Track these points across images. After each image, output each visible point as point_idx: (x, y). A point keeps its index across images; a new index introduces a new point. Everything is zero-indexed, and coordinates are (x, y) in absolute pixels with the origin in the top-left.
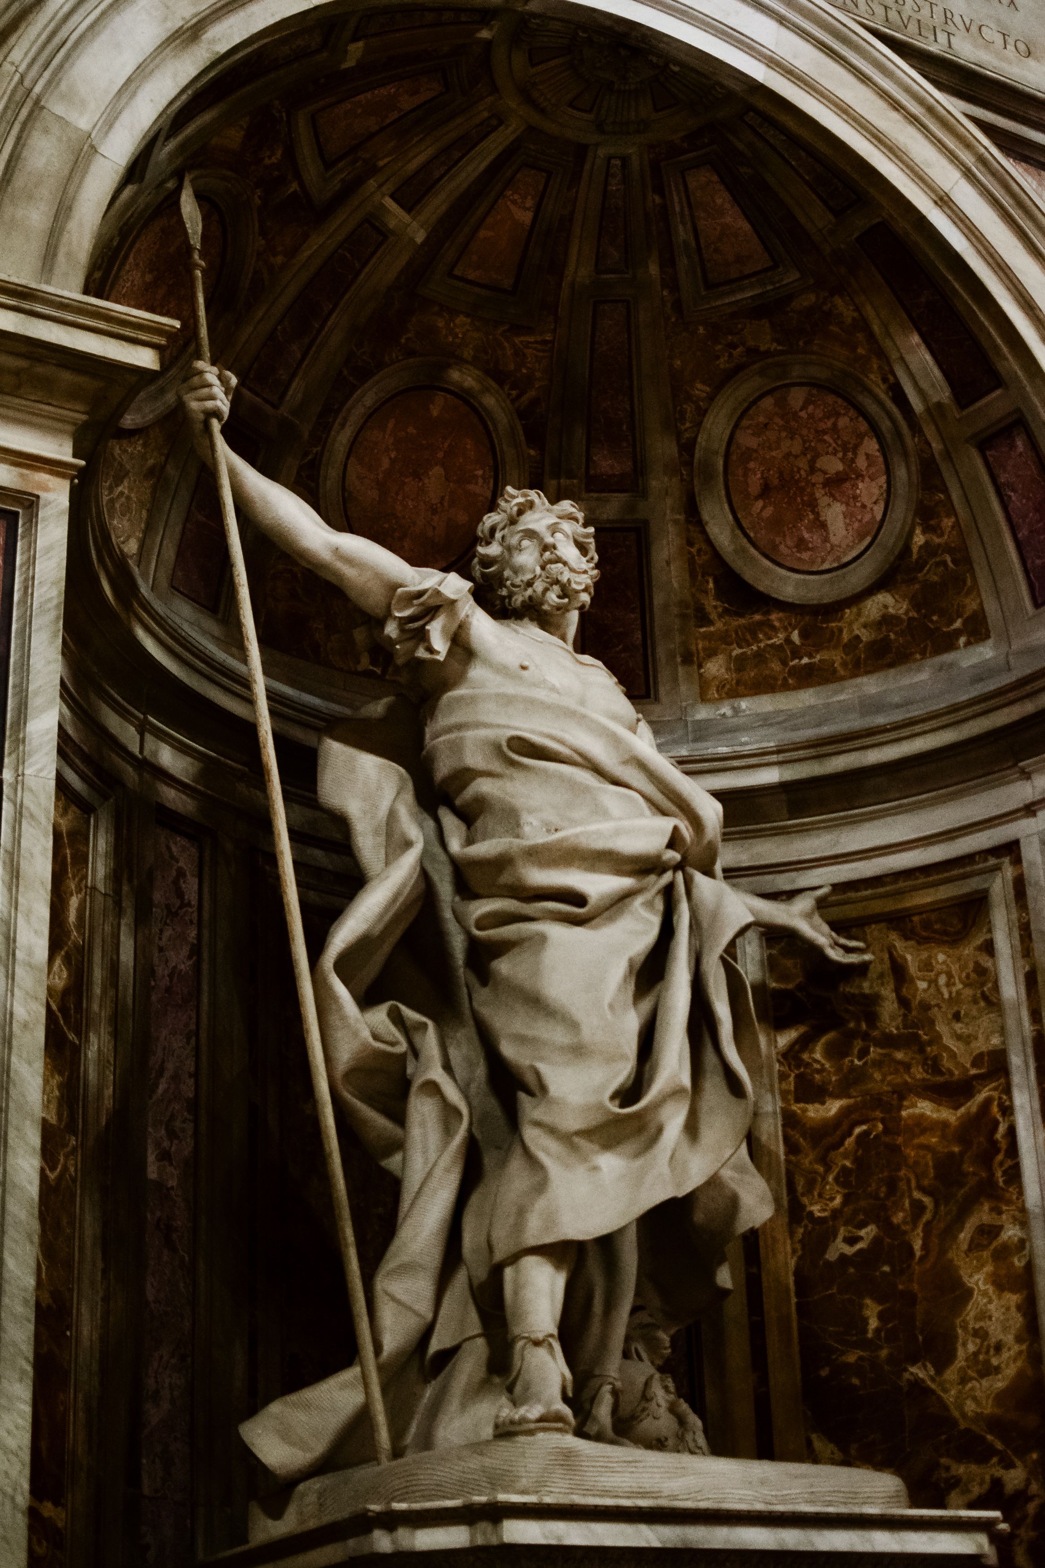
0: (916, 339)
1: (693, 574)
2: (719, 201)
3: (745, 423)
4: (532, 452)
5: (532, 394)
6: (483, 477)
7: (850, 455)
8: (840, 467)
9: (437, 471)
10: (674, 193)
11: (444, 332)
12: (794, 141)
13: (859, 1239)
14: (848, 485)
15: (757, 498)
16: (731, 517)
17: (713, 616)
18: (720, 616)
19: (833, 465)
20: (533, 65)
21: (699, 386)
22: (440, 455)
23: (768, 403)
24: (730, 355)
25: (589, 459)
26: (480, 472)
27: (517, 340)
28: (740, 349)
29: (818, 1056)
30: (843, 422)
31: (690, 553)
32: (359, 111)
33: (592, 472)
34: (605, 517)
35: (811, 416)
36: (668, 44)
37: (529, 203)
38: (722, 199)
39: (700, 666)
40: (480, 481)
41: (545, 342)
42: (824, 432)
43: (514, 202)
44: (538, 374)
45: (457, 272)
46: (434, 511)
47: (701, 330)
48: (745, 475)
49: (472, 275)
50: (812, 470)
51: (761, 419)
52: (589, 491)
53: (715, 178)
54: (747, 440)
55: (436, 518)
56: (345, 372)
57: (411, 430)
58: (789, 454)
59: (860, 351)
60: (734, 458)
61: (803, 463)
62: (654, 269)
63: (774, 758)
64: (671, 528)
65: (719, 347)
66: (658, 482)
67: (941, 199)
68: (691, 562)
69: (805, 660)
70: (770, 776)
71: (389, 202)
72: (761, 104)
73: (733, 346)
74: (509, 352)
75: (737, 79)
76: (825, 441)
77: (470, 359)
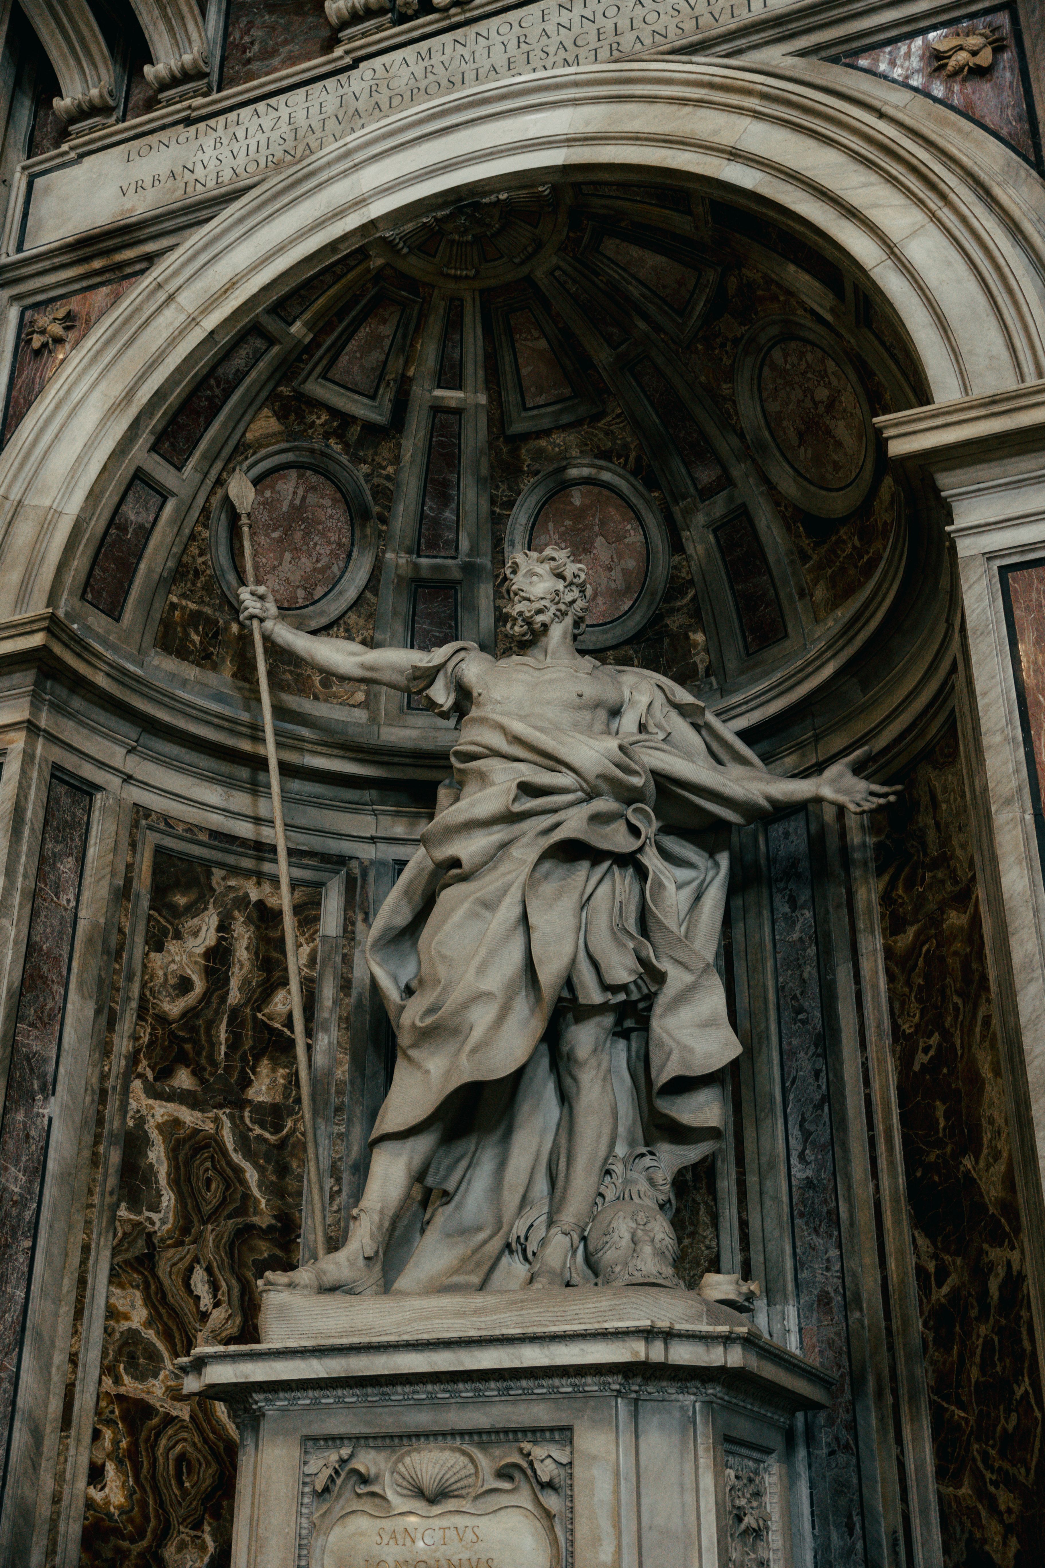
0: (792, 268)
1: (788, 528)
2: (634, 254)
3: (765, 395)
4: (656, 494)
5: (633, 455)
6: (632, 529)
7: (826, 380)
8: (827, 392)
9: (600, 541)
10: (606, 268)
11: (550, 448)
12: (623, 185)
13: (930, 1047)
14: (837, 404)
15: (799, 447)
16: (790, 470)
17: (810, 552)
18: (814, 550)
19: (822, 394)
20: (434, 256)
21: (724, 386)
22: (596, 528)
23: (766, 371)
24: (727, 352)
25: (693, 479)
26: (629, 527)
27: (601, 424)
28: (729, 344)
29: (900, 892)
30: (809, 357)
31: (781, 511)
32: (358, 355)
33: (699, 487)
34: (718, 515)
35: (793, 366)
36: (487, 185)
37: (536, 334)
38: (635, 252)
39: (812, 596)
40: (632, 532)
41: (618, 416)
42: (806, 372)
43: (526, 339)
44: (629, 439)
45: (529, 405)
46: (610, 569)
47: (700, 347)
48: (785, 433)
49: (541, 401)
50: (816, 404)
51: (771, 386)
52: (703, 501)
53: (618, 241)
54: (773, 407)
55: (613, 573)
56: (498, 510)
57: (568, 523)
58: (799, 401)
59: (782, 298)
60: (773, 425)
61: (809, 404)
62: (642, 325)
63: (829, 654)
64: (761, 500)
65: (717, 352)
66: (737, 471)
67: (731, 154)
68: (784, 518)
69: (866, 557)
70: (828, 670)
71: (438, 393)
72: (579, 178)
73: (723, 345)
74: (602, 436)
75: (549, 173)
76: (810, 379)
77: (578, 455)
